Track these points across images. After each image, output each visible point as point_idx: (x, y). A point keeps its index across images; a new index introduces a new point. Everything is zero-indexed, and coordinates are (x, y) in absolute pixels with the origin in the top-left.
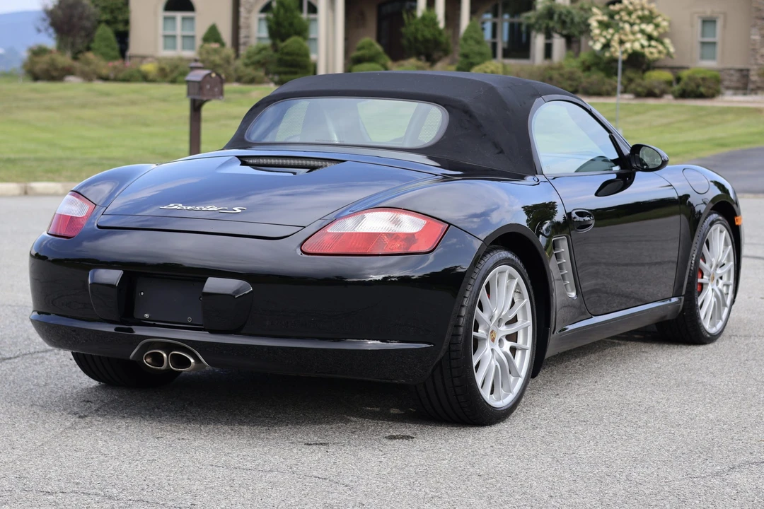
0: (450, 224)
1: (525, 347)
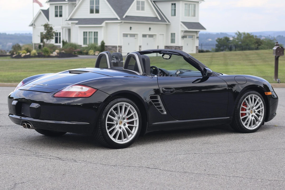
0: (98, 90)
1: (136, 126)
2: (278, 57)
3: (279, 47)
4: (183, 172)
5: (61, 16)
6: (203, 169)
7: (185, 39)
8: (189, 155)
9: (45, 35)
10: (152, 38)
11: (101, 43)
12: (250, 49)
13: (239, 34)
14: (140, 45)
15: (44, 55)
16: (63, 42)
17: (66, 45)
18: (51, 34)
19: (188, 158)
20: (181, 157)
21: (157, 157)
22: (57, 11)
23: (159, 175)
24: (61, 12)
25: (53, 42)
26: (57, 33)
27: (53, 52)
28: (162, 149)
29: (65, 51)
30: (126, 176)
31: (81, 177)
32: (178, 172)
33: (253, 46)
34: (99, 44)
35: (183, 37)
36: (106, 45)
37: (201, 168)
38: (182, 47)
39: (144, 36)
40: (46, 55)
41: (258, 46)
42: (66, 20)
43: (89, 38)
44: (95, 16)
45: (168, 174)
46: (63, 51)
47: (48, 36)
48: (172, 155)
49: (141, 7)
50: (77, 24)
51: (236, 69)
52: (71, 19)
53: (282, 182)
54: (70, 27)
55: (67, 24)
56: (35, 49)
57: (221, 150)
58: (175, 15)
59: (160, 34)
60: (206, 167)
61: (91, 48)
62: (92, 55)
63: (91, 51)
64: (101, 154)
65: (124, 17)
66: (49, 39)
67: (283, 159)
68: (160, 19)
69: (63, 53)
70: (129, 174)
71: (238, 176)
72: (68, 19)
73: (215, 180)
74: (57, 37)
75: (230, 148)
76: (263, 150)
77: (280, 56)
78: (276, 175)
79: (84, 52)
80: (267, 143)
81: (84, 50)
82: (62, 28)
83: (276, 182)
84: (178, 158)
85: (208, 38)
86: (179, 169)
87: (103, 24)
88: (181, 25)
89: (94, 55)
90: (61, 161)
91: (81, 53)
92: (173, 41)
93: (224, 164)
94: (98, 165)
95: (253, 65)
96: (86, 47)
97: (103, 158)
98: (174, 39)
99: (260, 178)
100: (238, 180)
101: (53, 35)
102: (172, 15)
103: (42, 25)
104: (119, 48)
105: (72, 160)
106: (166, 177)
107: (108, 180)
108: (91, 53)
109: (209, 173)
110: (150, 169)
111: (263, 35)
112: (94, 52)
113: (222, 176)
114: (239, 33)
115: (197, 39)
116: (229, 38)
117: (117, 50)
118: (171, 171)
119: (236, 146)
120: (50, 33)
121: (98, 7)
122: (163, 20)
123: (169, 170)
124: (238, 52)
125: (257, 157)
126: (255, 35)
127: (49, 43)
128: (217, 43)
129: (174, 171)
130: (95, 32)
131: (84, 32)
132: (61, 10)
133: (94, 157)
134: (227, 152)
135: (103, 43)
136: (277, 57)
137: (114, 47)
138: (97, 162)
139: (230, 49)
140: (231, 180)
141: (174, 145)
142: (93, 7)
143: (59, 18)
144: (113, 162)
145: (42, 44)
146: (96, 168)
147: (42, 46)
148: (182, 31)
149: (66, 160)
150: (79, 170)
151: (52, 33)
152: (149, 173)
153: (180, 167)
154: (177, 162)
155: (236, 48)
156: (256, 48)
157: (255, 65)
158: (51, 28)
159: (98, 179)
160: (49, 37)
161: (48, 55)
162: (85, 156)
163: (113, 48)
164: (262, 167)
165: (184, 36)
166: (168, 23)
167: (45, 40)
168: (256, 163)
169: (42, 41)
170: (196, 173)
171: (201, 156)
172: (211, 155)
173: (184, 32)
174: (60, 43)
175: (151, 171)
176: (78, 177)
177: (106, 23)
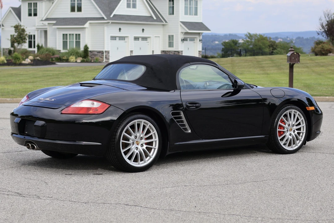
0: (111, 105)
1: (155, 147)
2: (293, 64)
3: (294, 53)
4: (169, 210)
5: (35, 15)
6: (193, 205)
7: (185, 42)
8: (178, 188)
9: (15, 38)
10: (146, 41)
11: (84, 48)
12: (263, 54)
13: (250, 36)
14: (132, 50)
15: (15, 62)
16: (38, 46)
17: (42, 50)
18: (23, 38)
19: (176, 192)
20: (168, 190)
21: (138, 191)
22: (31, 9)
23: (139, 214)
24: (35, 10)
25: (25, 47)
26: (31, 36)
27: (26, 58)
28: (145, 181)
29: (40, 57)
30: (99, 216)
31: (43, 218)
32: (163, 209)
33: (267, 50)
34: (82, 48)
35: (183, 40)
36: (90, 49)
37: (191, 205)
38: (182, 51)
39: (136, 39)
40: (17, 62)
41: (273, 49)
42: (42, 20)
43: (69, 41)
44: (76, 15)
45: (151, 213)
46: (38, 58)
47: (19, 40)
48: (158, 188)
49: (132, 4)
50: (54, 24)
51: (245, 78)
52: (47, 19)
53: (287, 220)
54: (47, 28)
55: (43, 25)
56: (4, 55)
57: (217, 181)
58: (173, 14)
59: (155, 37)
60: (197, 203)
61: (73, 54)
62: (73, 62)
63: (71, 57)
64: (71, 188)
65: (112, 16)
66: (21, 44)
67: (291, 191)
68: (155, 18)
69: (38, 60)
70: (103, 213)
71: (234, 214)
72: (44, 19)
73: (206, 219)
74: (30, 40)
75: (228, 179)
76: (267, 181)
77: (295, 64)
78: (280, 212)
79: (64, 58)
80: (272, 171)
81: (64, 57)
82: (37, 29)
83: (280, 220)
84: (165, 192)
85: (215, 40)
86: (164, 206)
87: (87, 25)
88: (181, 25)
89: (76, 62)
90: (21, 198)
91: (60, 60)
92: (171, 44)
93: (219, 199)
94: (66, 202)
95: (265, 74)
96: (66, 53)
97: (73, 193)
98: (173, 43)
99: (260, 216)
100: (234, 219)
101: (25, 39)
102: (170, 14)
103: (12, 27)
104: (107, 54)
105: (35, 196)
106: (148, 216)
107: (76, 221)
108: (72, 60)
109: (200, 210)
110: (129, 207)
111: (279, 37)
112: (76, 58)
113: (216, 214)
114: (249, 34)
115: (200, 42)
116: (238, 41)
117: (103, 56)
118: (154, 209)
119: (236, 176)
120: (22, 36)
121: (81, 4)
122: (158, 20)
123: (152, 207)
124: (249, 58)
125: (260, 190)
126: (268, 36)
127: (21, 48)
128: (223, 47)
129: (157, 208)
130: (76, 35)
131: (64, 35)
132: (35, 8)
133: (62, 192)
134: (224, 184)
135: (86, 48)
136: (291, 65)
137: (99, 52)
138: (65, 198)
139: (240, 54)
140: (225, 219)
141: (161, 175)
142: (75, 3)
143: (33, 17)
144: (85, 198)
145: (12, 49)
146: (63, 205)
147: (13, 52)
148: (182, 33)
149: (27, 196)
150: (42, 209)
151: (24, 35)
152: (128, 212)
153: (165, 203)
154: (163, 197)
155: (246, 52)
156: (270, 52)
157: (268, 74)
158: (23, 30)
159: (64, 220)
160: (21, 41)
161: (19, 62)
162: (52, 191)
163: (98, 54)
164: (264, 202)
165: (185, 38)
166: (164, 23)
167: (16, 44)
168: (258, 197)
169: (12, 45)
170: (184, 210)
171: (192, 189)
172: (205, 187)
173: (184, 33)
174: (34, 47)
175: (131, 210)
176: (40, 218)
177: (90, 23)
